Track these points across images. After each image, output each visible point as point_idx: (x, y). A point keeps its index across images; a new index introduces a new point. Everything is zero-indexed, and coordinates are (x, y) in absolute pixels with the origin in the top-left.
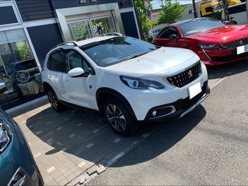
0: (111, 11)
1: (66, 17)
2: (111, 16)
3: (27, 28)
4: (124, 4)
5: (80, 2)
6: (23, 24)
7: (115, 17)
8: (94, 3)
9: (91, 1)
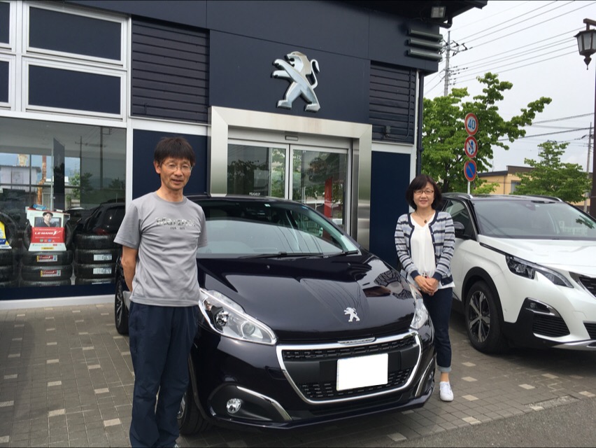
0: (353, 141)
1: (231, 128)
2: (349, 152)
3: (135, 131)
4: (391, 133)
5: (277, 103)
6: (129, 120)
7: (355, 155)
8: (312, 114)
9: (305, 107)
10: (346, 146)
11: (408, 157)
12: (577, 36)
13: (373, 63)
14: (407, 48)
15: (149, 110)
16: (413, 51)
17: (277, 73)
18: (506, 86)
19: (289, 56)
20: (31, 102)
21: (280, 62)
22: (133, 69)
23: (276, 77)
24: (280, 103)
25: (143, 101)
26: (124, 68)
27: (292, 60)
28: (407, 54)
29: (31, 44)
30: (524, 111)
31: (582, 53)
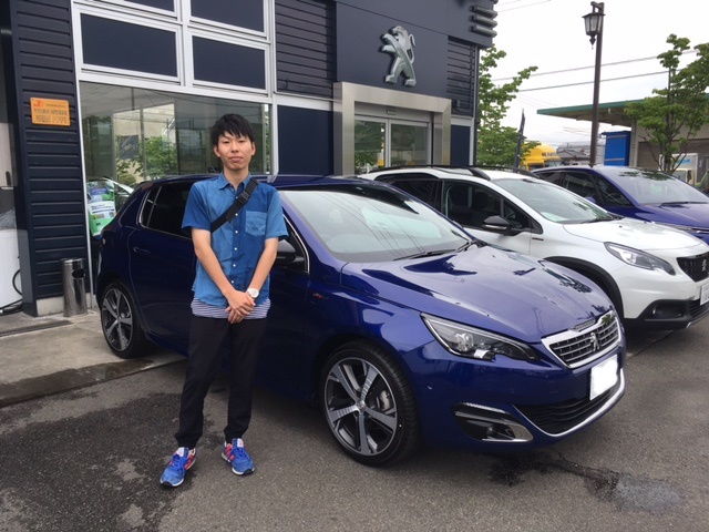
0: (432, 114)
1: (358, 104)
2: (430, 125)
3: (279, 106)
4: (459, 107)
5: (385, 78)
6: (274, 96)
7: (437, 128)
8: (409, 89)
9: (404, 82)
10: (427, 119)
11: (469, 128)
12: (585, 17)
13: (451, 38)
14: (473, 24)
15: (290, 86)
16: (479, 27)
17: (387, 48)
18: (502, 54)
19: (395, 30)
20: (196, 77)
21: (387, 36)
22: (277, 42)
23: (386, 52)
24: (388, 79)
25: (285, 76)
26: (267, 41)
27: (396, 34)
28: (473, 30)
29: (193, 14)
30: (515, 79)
31: (588, 34)
